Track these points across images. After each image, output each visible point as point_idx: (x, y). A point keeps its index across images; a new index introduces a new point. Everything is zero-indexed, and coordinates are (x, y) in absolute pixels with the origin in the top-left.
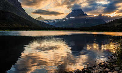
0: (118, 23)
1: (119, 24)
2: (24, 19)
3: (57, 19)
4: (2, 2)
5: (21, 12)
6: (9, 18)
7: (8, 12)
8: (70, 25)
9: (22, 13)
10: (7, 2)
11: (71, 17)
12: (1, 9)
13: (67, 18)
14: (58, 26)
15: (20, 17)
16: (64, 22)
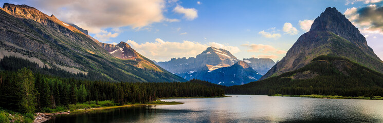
2: (370, 71)
4: (329, 39)
5: (365, 56)
6: (340, 70)
7: (340, 59)
9: (367, 57)
10: (339, 38)
12: (328, 53)
15: (363, 67)
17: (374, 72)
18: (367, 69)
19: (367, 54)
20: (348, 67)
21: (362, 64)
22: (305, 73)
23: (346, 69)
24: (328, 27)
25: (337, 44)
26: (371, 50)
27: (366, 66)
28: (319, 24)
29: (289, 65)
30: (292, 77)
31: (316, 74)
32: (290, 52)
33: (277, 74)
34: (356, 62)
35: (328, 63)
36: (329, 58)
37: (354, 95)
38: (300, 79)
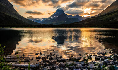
1: (88, 22)
2: (14, 18)
3: (44, 18)
9: (13, 13)
11: (55, 17)
13: (52, 18)
15: (10, 17)
16: (49, 20)
17: (16, 19)
19: (14, 12)
20: (4, 16)
21: (12, 16)
26: (15, 11)
27: (13, 16)
34: (9, 15)
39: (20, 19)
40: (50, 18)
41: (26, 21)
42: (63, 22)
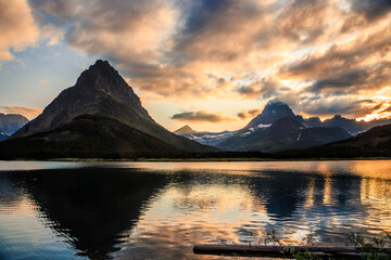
0: (382, 136)
1: (384, 139)
3: (226, 132)
5: (138, 118)
6: (107, 131)
7: (107, 118)
8: (260, 145)
9: (140, 118)
10: (109, 96)
11: (261, 126)
12: (95, 112)
13: (252, 129)
14: (229, 149)
15: (133, 129)
16: (243, 137)
17: (145, 134)
18: (138, 131)
19: (141, 115)
20: (116, 128)
21: (135, 126)
22: (63, 133)
23: (113, 130)
24: (97, 83)
25: (107, 103)
26: (145, 112)
27: (139, 128)
28: (87, 78)
29: (47, 125)
30: (46, 139)
31: (77, 135)
32: (48, 109)
33: (29, 133)
34: (127, 123)
35: (93, 123)
36: (95, 118)
37: (116, 157)
38: (57, 140)
39: (158, 136)
40: (246, 130)
41: (173, 141)
42: (288, 142)
